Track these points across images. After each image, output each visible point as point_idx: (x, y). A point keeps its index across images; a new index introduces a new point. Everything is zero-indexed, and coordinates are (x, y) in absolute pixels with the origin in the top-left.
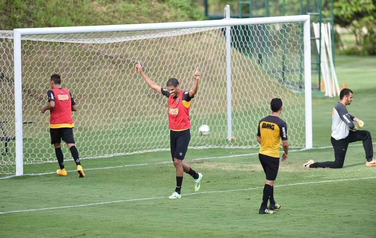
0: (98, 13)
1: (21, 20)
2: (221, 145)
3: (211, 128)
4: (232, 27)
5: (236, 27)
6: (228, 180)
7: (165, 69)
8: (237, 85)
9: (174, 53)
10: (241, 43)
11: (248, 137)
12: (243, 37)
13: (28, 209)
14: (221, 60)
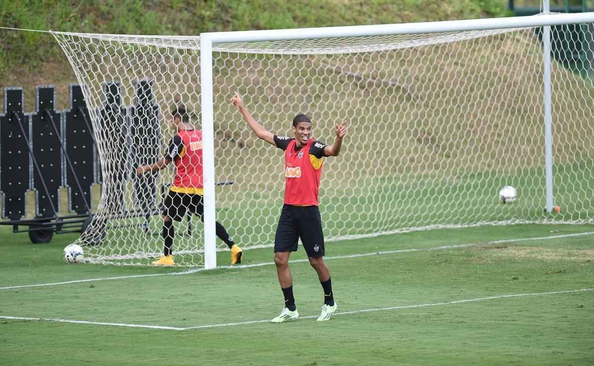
0: (335, 6)
1: (212, 19)
2: (536, 219)
3: (519, 192)
4: (552, 27)
5: (559, 27)
6: (547, 276)
7: (444, 97)
8: (561, 121)
9: (457, 70)
10: (568, 53)
11: (579, 207)
12: (571, 43)
13: (224, 322)
14: (535, 81)
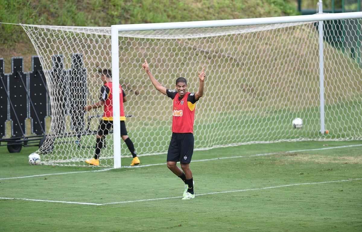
0: (193, 9)
1: (119, 16)
2: (314, 138)
3: (304, 122)
4: (324, 22)
5: (328, 21)
6: (321, 172)
7: (259, 64)
8: (330, 78)
9: (267, 48)
10: (334, 37)
11: (340, 130)
12: (336, 32)
13: (126, 200)
14: (314, 54)
